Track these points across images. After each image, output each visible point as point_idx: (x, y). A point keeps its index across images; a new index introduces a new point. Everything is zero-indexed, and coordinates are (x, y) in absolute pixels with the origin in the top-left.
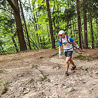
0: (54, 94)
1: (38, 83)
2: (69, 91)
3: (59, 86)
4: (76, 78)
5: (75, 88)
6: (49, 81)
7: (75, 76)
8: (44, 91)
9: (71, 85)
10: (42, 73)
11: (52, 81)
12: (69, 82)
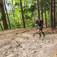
0: (24, 54)
1: (15, 48)
2: (33, 52)
3: (27, 50)
4: (37, 45)
5: (36, 50)
6: (21, 47)
8: (18, 53)
9: (34, 49)
10: (17, 43)
11: (23, 47)
12: (33, 47)
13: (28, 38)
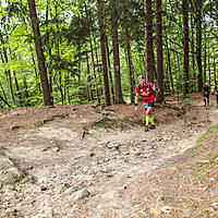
0: (45, 209)
1: (6, 189)
4: (96, 168)
5: (91, 190)
6: (34, 181)
7: (93, 163)
8: (18, 207)
9: (82, 185)
10: (15, 165)
11: (40, 181)
13: (59, 145)
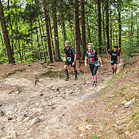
2: (32, 123)
3: (19, 119)
4: (44, 103)
5: (41, 118)
9: (36, 115)
11: (7, 114)
12: (34, 110)
